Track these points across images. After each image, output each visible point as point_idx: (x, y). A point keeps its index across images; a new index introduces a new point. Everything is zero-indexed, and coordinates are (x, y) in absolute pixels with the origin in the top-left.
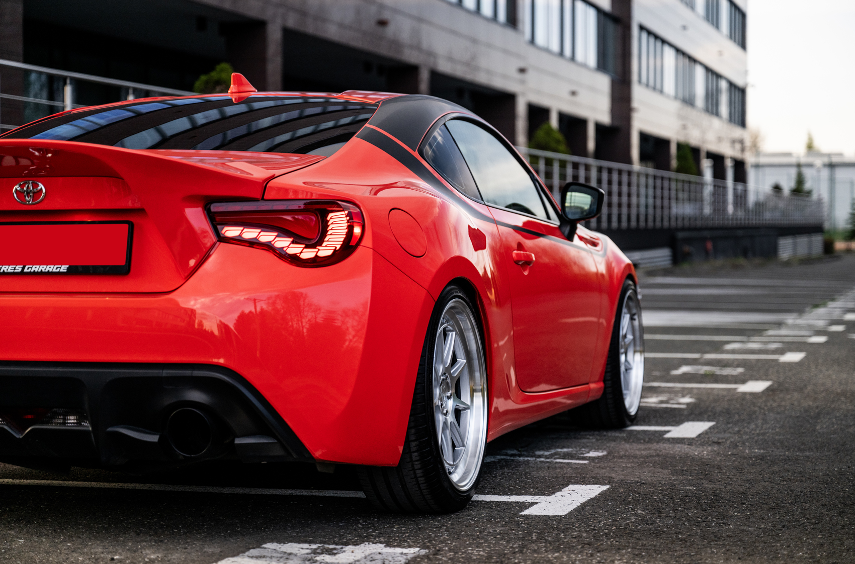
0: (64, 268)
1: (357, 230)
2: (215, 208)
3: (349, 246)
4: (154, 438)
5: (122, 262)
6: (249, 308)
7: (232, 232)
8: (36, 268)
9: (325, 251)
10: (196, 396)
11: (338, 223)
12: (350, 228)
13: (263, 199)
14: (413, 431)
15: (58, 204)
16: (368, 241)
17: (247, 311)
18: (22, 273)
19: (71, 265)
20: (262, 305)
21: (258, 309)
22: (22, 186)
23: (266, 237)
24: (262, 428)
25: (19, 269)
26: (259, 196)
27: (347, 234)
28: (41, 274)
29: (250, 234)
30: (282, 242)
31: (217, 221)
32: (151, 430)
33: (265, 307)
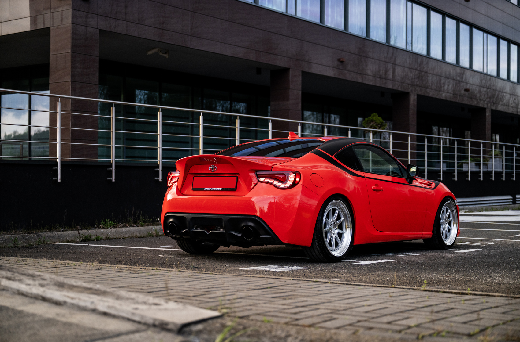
0: (220, 189)
1: (298, 179)
2: (258, 173)
3: (294, 184)
4: (240, 235)
5: (234, 187)
6: (272, 201)
7: (262, 179)
8: (214, 189)
9: (287, 185)
10: (251, 224)
11: (292, 177)
12: (295, 179)
13: (271, 171)
14: (316, 237)
15: (220, 172)
16: (301, 183)
17: (272, 202)
18: (211, 190)
19: (223, 188)
20: (276, 200)
21: (275, 201)
22: (211, 167)
23: (271, 181)
24: (267, 233)
25: (210, 189)
26: (270, 170)
27: (294, 180)
28: (215, 190)
29: (267, 180)
30: (275, 183)
31: (258, 176)
32: (240, 233)
33: (277, 201)
